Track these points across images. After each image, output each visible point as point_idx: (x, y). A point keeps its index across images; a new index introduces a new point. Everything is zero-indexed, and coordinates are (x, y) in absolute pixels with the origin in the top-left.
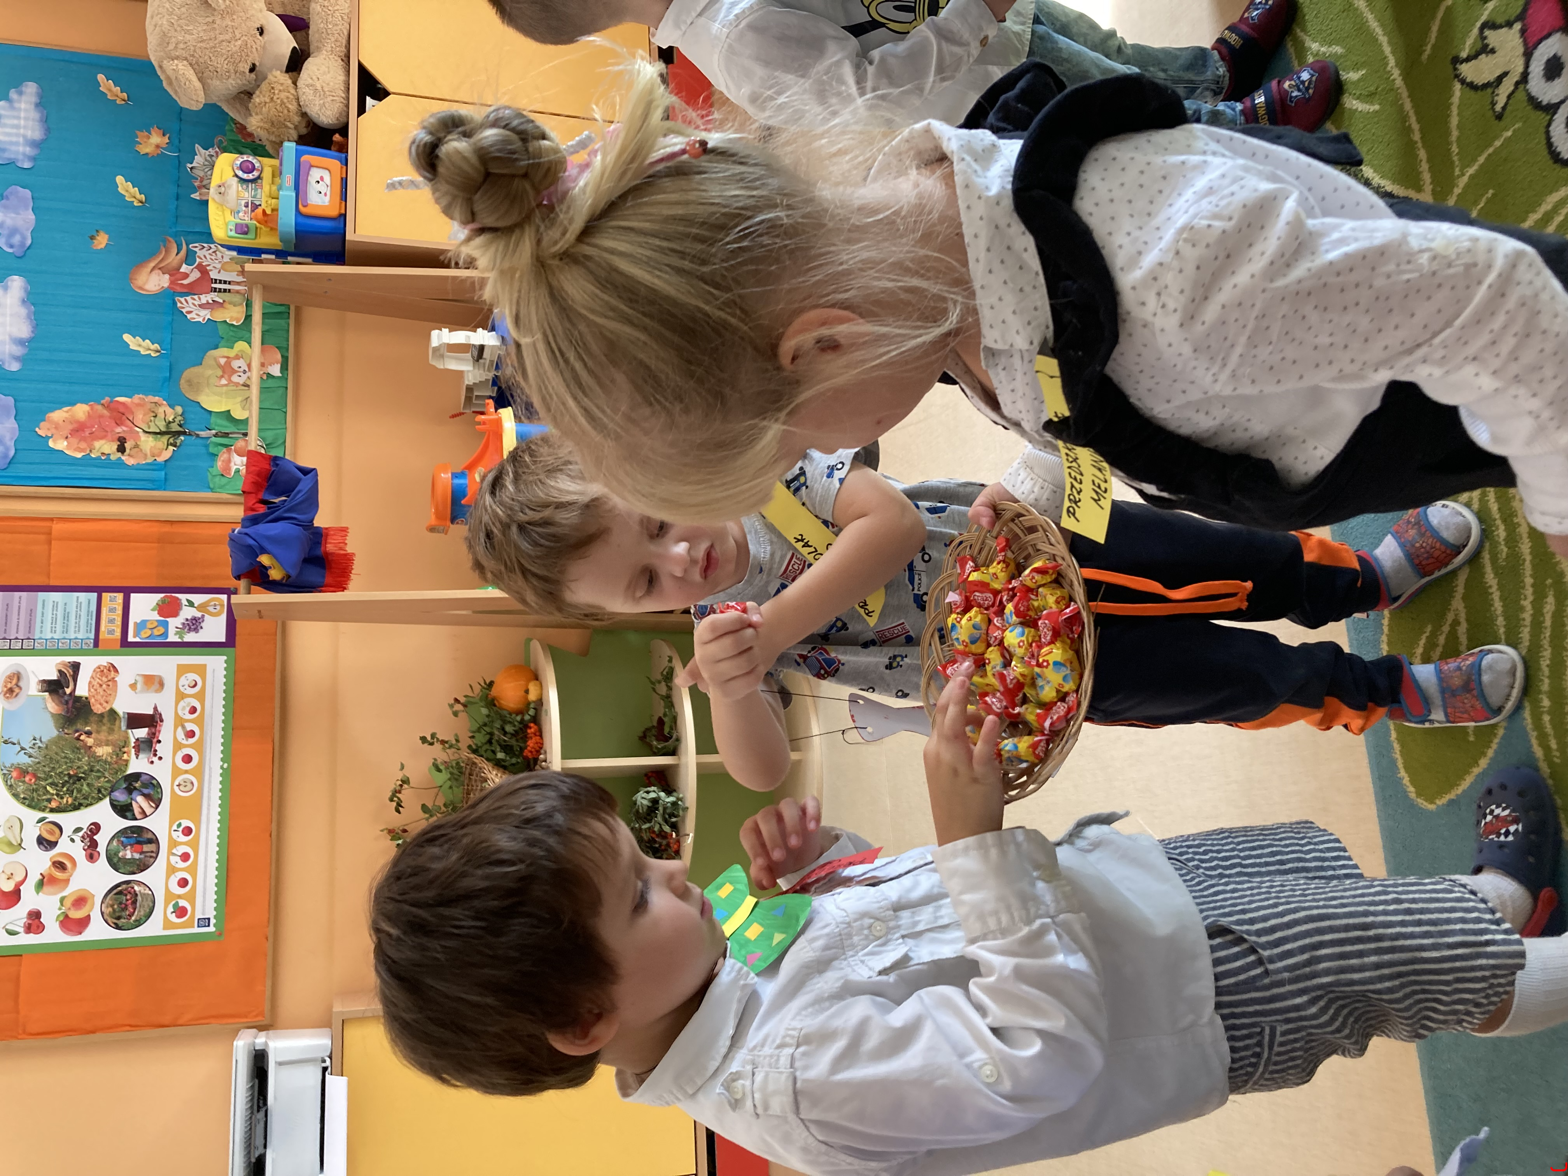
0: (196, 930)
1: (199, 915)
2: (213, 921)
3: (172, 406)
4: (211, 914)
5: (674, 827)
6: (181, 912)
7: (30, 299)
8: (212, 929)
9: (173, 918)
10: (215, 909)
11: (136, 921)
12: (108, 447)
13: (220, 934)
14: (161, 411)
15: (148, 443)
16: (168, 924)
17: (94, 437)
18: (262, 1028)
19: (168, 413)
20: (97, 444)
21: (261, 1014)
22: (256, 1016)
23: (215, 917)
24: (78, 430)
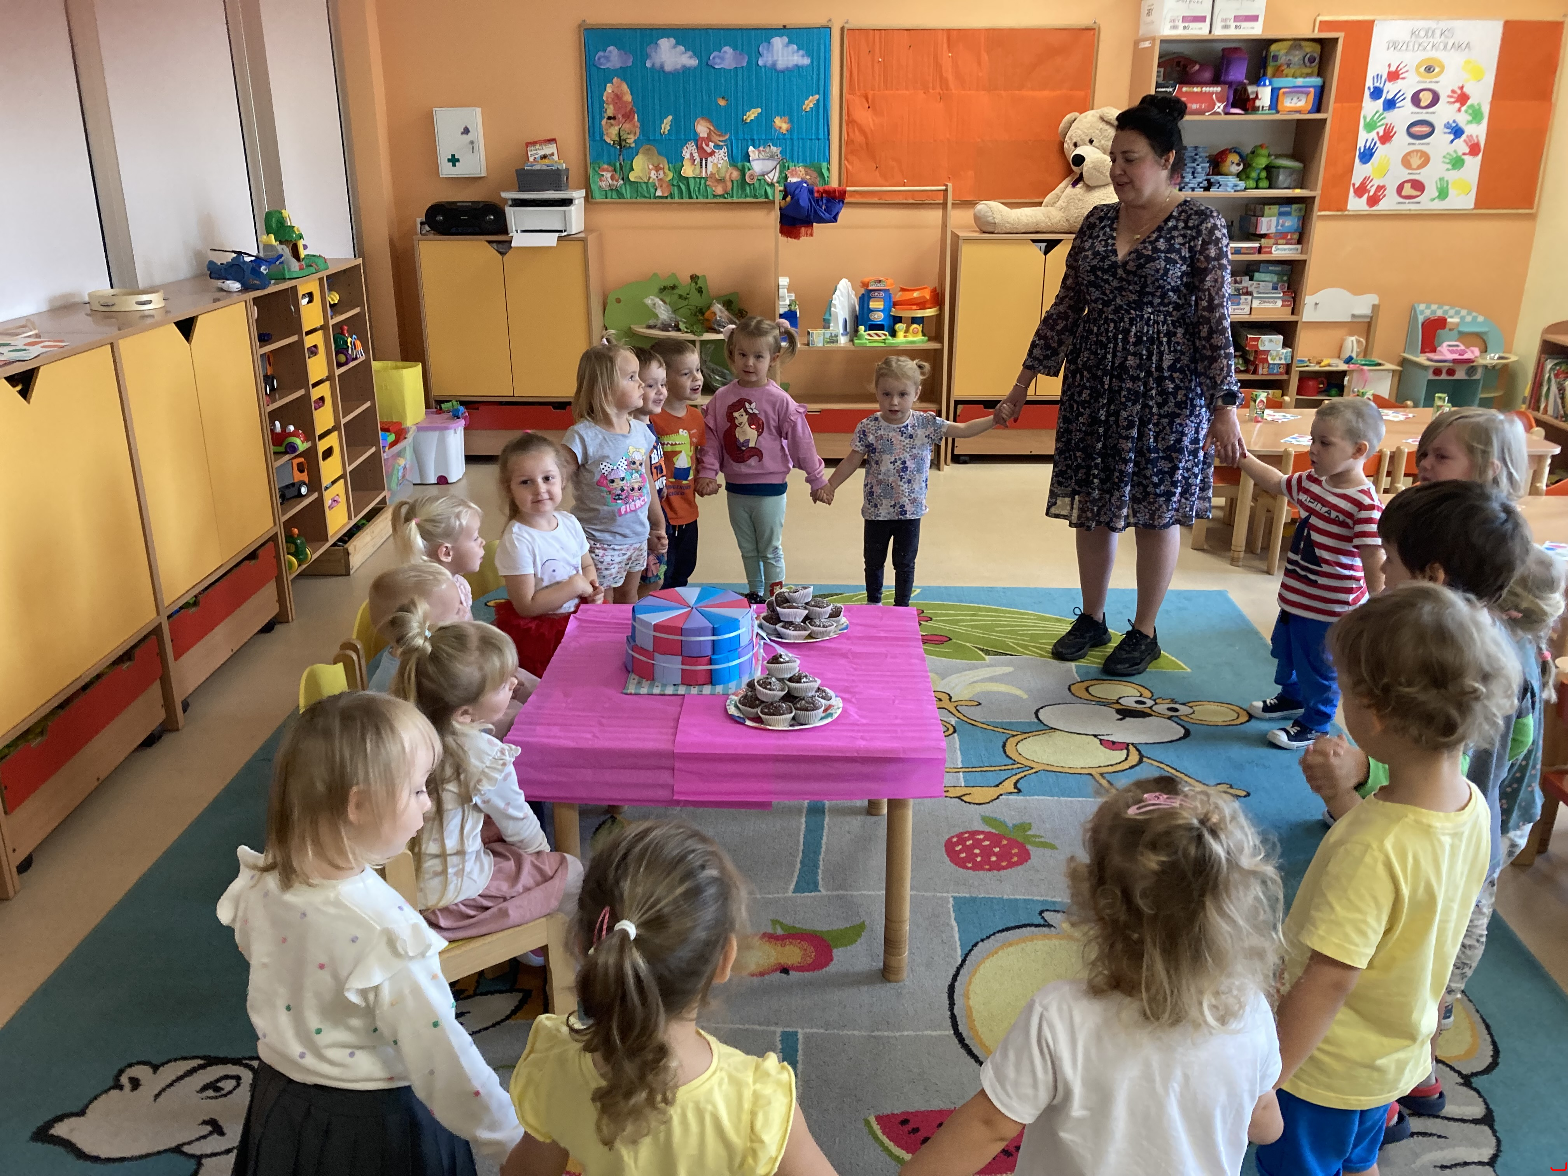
3: (635, 141)
7: (686, 69)
12: (610, 111)
14: (632, 136)
15: (614, 131)
17: (615, 104)
19: (631, 140)
20: (611, 106)
24: (617, 97)
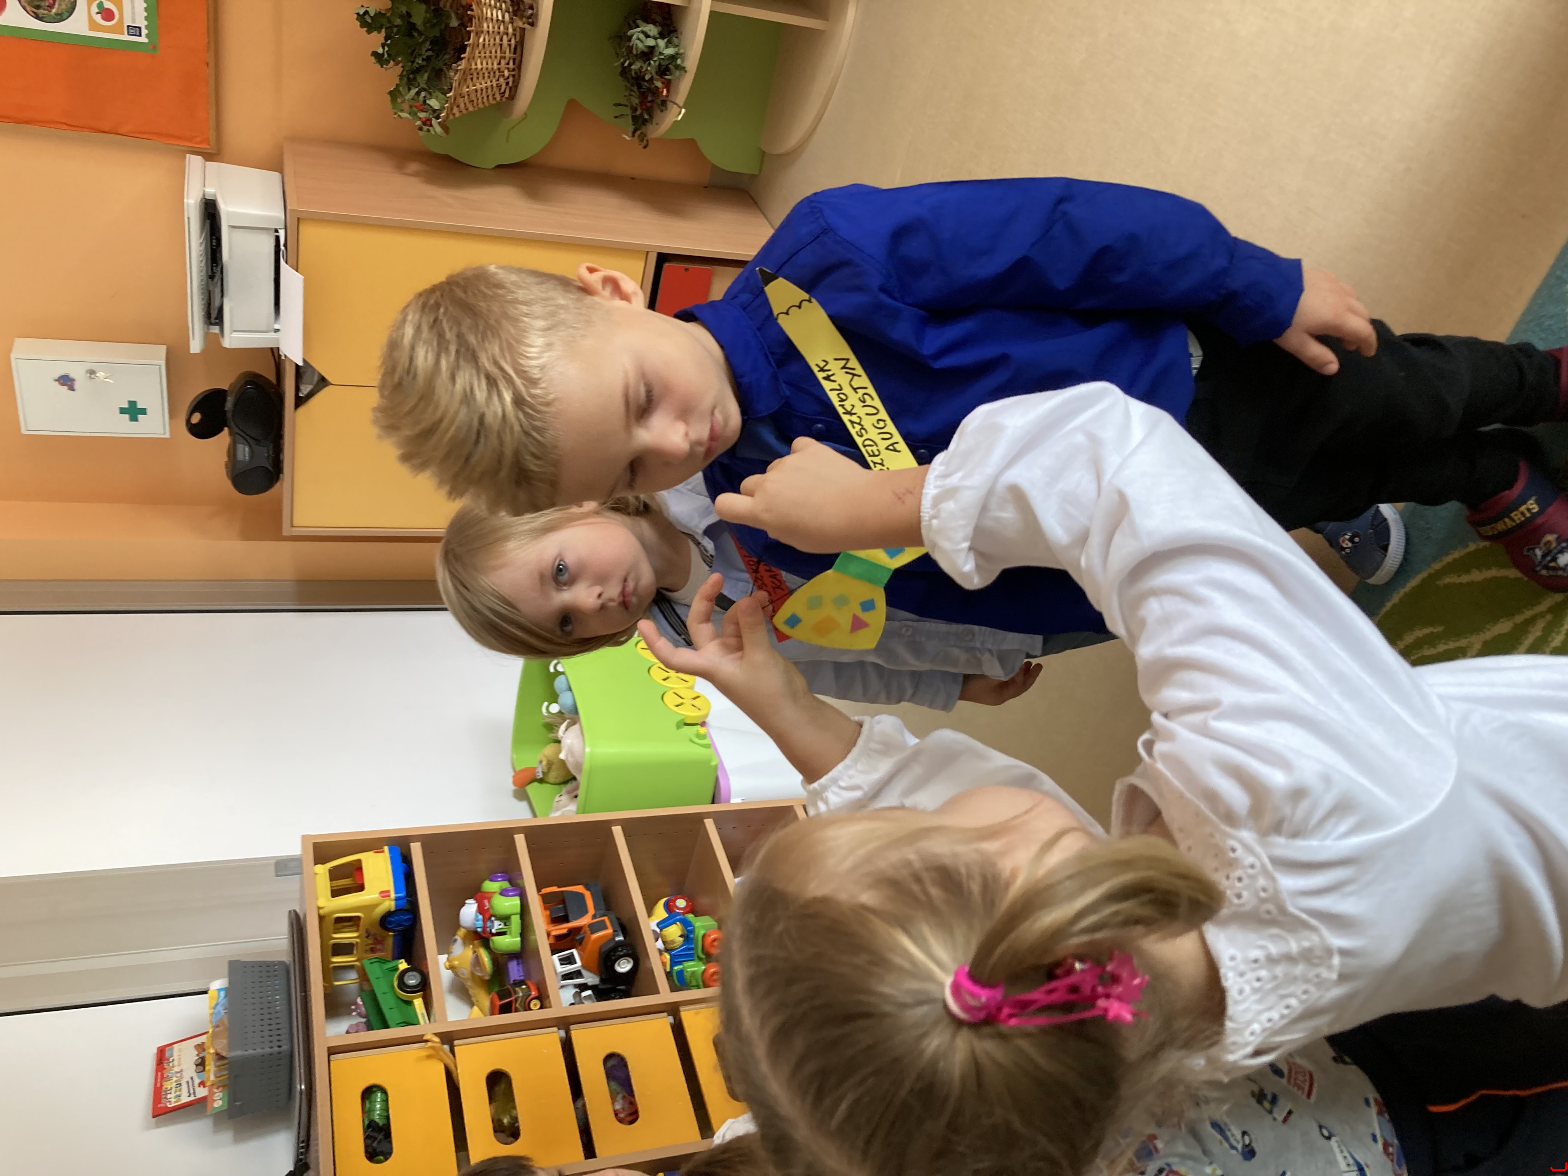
0: (126, 37)
1: (128, 22)
2: (144, 32)
4: (142, 23)
5: (668, 84)
6: (108, 15)
8: (143, 39)
9: (98, 18)
10: (146, 18)
11: (56, 14)
13: (154, 47)
16: (93, 25)
18: (209, 157)
21: (206, 141)
22: (201, 142)
23: (147, 27)
